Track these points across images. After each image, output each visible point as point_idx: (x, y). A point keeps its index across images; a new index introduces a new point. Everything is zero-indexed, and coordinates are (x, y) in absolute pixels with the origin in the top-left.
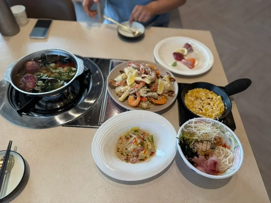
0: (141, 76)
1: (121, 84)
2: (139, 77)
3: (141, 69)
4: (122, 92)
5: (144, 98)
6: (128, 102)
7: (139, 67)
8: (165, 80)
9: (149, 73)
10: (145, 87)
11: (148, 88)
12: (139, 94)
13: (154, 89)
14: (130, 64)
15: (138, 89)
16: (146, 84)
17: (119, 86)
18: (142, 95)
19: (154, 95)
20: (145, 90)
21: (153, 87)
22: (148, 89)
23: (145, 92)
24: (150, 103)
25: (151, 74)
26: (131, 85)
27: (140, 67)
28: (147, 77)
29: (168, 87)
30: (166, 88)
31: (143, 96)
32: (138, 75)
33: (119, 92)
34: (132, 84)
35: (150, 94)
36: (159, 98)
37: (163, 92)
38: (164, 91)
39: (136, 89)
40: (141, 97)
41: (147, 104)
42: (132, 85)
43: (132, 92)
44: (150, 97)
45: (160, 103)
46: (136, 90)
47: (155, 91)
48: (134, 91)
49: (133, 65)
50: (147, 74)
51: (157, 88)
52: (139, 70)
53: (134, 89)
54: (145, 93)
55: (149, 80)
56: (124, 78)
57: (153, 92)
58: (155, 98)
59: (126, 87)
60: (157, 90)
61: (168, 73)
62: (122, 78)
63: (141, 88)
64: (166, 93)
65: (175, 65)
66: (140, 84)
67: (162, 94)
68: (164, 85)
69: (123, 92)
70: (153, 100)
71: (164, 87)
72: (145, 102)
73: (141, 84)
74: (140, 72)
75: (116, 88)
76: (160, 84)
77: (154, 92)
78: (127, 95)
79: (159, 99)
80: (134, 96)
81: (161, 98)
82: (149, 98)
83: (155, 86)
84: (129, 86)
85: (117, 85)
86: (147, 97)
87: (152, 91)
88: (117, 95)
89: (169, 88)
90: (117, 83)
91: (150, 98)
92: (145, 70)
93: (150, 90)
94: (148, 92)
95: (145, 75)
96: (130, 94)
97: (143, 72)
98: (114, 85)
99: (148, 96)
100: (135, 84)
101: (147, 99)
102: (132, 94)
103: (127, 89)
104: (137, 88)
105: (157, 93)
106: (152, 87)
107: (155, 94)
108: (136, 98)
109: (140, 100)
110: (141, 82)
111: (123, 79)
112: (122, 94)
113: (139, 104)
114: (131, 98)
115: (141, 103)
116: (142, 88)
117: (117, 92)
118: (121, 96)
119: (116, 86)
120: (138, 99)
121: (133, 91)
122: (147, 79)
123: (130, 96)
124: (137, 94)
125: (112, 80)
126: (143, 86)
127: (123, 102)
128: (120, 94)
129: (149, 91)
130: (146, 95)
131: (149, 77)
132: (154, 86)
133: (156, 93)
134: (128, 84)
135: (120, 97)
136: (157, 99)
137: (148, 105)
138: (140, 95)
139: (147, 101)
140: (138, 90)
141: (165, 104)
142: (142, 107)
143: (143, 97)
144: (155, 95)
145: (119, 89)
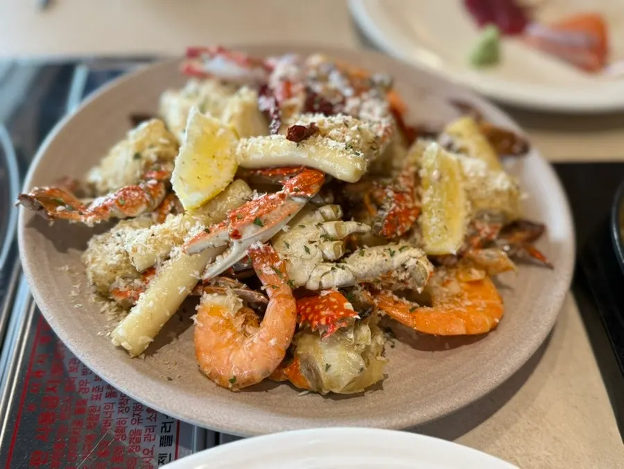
0: (283, 125)
1: (134, 206)
2: (267, 132)
3: (275, 82)
4: (139, 265)
5: (329, 305)
6: (197, 352)
7: (259, 73)
8: (461, 151)
9: (343, 102)
10: (328, 211)
11: (346, 218)
12: (279, 272)
13: (394, 219)
14: (196, 65)
15: (267, 231)
16: (332, 188)
17: (114, 221)
18: (310, 274)
19: (403, 267)
20: (326, 237)
21: (390, 207)
22: (351, 226)
23: (329, 250)
24: (380, 339)
25: (358, 109)
26: (207, 205)
27: (269, 70)
28: (333, 132)
29: (498, 193)
30: (482, 205)
31: (313, 285)
32: (259, 123)
33: (115, 269)
34: (221, 195)
35: (369, 262)
36: (444, 284)
37: (467, 239)
38: (472, 224)
39: (250, 232)
40: (302, 294)
41: (353, 356)
42: (221, 206)
43: (222, 263)
44: (369, 287)
45: (459, 329)
46: (252, 238)
47: (407, 235)
48: (235, 249)
49: (220, 66)
50: (328, 110)
51: (419, 212)
52: (264, 90)
53: (236, 235)
54: (326, 260)
55: (350, 146)
56: (151, 154)
57: (393, 247)
58: (409, 294)
59: (172, 221)
60: (416, 225)
61: (464, 108)
62: (137, 156)
63: (293, 222)
64: (487, 244)
65: (489, 58)
66: (279, 187)
67: (460, 256)
68: (465, 178)
69: (150, 271)
70: (401, 312)
71: (469, 193)
72: (342, 331)
73: (286, 190)
74: (277, 104)
75: (91, 243)
76: (440, 178)
77: (396, 241)
78: (182, 290)
79: (440, 293)
80: (243, 289)
81: (455, 287)
82: (364, 296)
83: (400, 194)
84: (196, 210)
85: (96, 212)
86: (346, 290)
87: (380, 239)
88: (105, 294)
89: (506, 199)
90: (98, 202)
91: (375, 292)
92: (307, 90)
93: (365, 228)
94: (351, 246)
95: (318, 119)
96: (206, 276)
97: (298, 100)
98: (75, 218)
99: (356, 277)
100: (241, 190)
101: (348, 306)
102: (226, 274)
103: (181, 242)
104: (258, 222)
105: (421, 247)
106: (379, 207)
107: (408, 256)
108: (258, 311)
109: (292, 321)
110: (290, 169)
111: (148, 166)
112: (137, 282)
113: (290, 355)
114: (215, 311)
115: (306, 348)
116: (304, 221)
117: (100, 271)
118: (136, 298)
119: (89, 221)
120: (279, 314)
121: (226, 248)
122: (332, 143)
123: (208, 299)
124: (266, 270)
125: (65, 179)
126: (310, 207)
127: (151, 349)
128: (121, 284)
129: (359, 233)
130: (339, 277)
131: (346, 124)
132: (390, 194)
133: (415, 252)
134: (188, 196)
135: (126, 307)
136: (426, 300)
137: (364, 355)
138: (290, 283)
139: (357, 325)
140: (271, 242)
141: (494, 328)
142: (318, 379)
143: (315, 293)
144: (411, 263)
145: (112, 247)
